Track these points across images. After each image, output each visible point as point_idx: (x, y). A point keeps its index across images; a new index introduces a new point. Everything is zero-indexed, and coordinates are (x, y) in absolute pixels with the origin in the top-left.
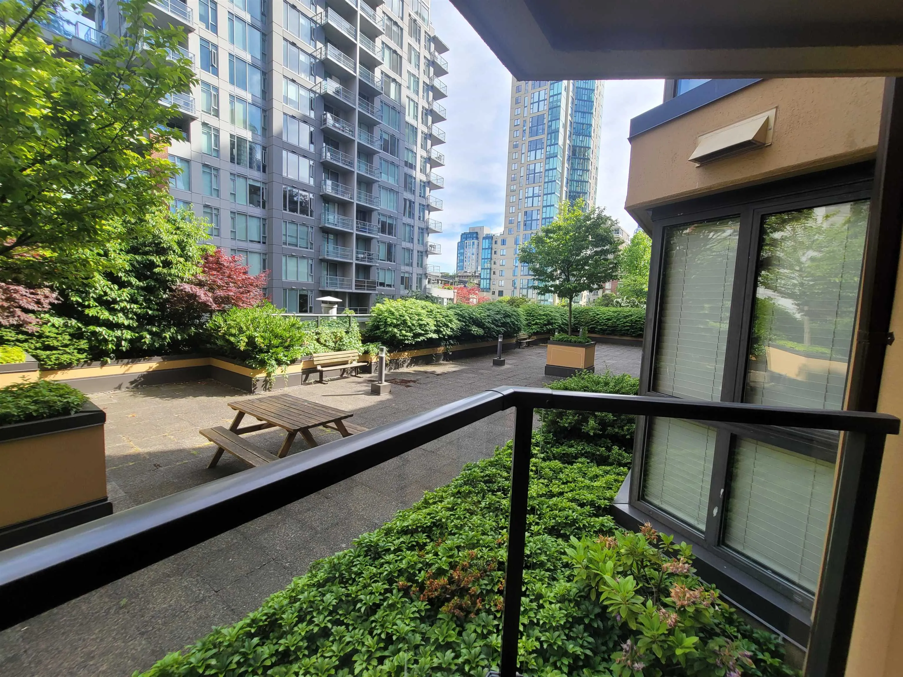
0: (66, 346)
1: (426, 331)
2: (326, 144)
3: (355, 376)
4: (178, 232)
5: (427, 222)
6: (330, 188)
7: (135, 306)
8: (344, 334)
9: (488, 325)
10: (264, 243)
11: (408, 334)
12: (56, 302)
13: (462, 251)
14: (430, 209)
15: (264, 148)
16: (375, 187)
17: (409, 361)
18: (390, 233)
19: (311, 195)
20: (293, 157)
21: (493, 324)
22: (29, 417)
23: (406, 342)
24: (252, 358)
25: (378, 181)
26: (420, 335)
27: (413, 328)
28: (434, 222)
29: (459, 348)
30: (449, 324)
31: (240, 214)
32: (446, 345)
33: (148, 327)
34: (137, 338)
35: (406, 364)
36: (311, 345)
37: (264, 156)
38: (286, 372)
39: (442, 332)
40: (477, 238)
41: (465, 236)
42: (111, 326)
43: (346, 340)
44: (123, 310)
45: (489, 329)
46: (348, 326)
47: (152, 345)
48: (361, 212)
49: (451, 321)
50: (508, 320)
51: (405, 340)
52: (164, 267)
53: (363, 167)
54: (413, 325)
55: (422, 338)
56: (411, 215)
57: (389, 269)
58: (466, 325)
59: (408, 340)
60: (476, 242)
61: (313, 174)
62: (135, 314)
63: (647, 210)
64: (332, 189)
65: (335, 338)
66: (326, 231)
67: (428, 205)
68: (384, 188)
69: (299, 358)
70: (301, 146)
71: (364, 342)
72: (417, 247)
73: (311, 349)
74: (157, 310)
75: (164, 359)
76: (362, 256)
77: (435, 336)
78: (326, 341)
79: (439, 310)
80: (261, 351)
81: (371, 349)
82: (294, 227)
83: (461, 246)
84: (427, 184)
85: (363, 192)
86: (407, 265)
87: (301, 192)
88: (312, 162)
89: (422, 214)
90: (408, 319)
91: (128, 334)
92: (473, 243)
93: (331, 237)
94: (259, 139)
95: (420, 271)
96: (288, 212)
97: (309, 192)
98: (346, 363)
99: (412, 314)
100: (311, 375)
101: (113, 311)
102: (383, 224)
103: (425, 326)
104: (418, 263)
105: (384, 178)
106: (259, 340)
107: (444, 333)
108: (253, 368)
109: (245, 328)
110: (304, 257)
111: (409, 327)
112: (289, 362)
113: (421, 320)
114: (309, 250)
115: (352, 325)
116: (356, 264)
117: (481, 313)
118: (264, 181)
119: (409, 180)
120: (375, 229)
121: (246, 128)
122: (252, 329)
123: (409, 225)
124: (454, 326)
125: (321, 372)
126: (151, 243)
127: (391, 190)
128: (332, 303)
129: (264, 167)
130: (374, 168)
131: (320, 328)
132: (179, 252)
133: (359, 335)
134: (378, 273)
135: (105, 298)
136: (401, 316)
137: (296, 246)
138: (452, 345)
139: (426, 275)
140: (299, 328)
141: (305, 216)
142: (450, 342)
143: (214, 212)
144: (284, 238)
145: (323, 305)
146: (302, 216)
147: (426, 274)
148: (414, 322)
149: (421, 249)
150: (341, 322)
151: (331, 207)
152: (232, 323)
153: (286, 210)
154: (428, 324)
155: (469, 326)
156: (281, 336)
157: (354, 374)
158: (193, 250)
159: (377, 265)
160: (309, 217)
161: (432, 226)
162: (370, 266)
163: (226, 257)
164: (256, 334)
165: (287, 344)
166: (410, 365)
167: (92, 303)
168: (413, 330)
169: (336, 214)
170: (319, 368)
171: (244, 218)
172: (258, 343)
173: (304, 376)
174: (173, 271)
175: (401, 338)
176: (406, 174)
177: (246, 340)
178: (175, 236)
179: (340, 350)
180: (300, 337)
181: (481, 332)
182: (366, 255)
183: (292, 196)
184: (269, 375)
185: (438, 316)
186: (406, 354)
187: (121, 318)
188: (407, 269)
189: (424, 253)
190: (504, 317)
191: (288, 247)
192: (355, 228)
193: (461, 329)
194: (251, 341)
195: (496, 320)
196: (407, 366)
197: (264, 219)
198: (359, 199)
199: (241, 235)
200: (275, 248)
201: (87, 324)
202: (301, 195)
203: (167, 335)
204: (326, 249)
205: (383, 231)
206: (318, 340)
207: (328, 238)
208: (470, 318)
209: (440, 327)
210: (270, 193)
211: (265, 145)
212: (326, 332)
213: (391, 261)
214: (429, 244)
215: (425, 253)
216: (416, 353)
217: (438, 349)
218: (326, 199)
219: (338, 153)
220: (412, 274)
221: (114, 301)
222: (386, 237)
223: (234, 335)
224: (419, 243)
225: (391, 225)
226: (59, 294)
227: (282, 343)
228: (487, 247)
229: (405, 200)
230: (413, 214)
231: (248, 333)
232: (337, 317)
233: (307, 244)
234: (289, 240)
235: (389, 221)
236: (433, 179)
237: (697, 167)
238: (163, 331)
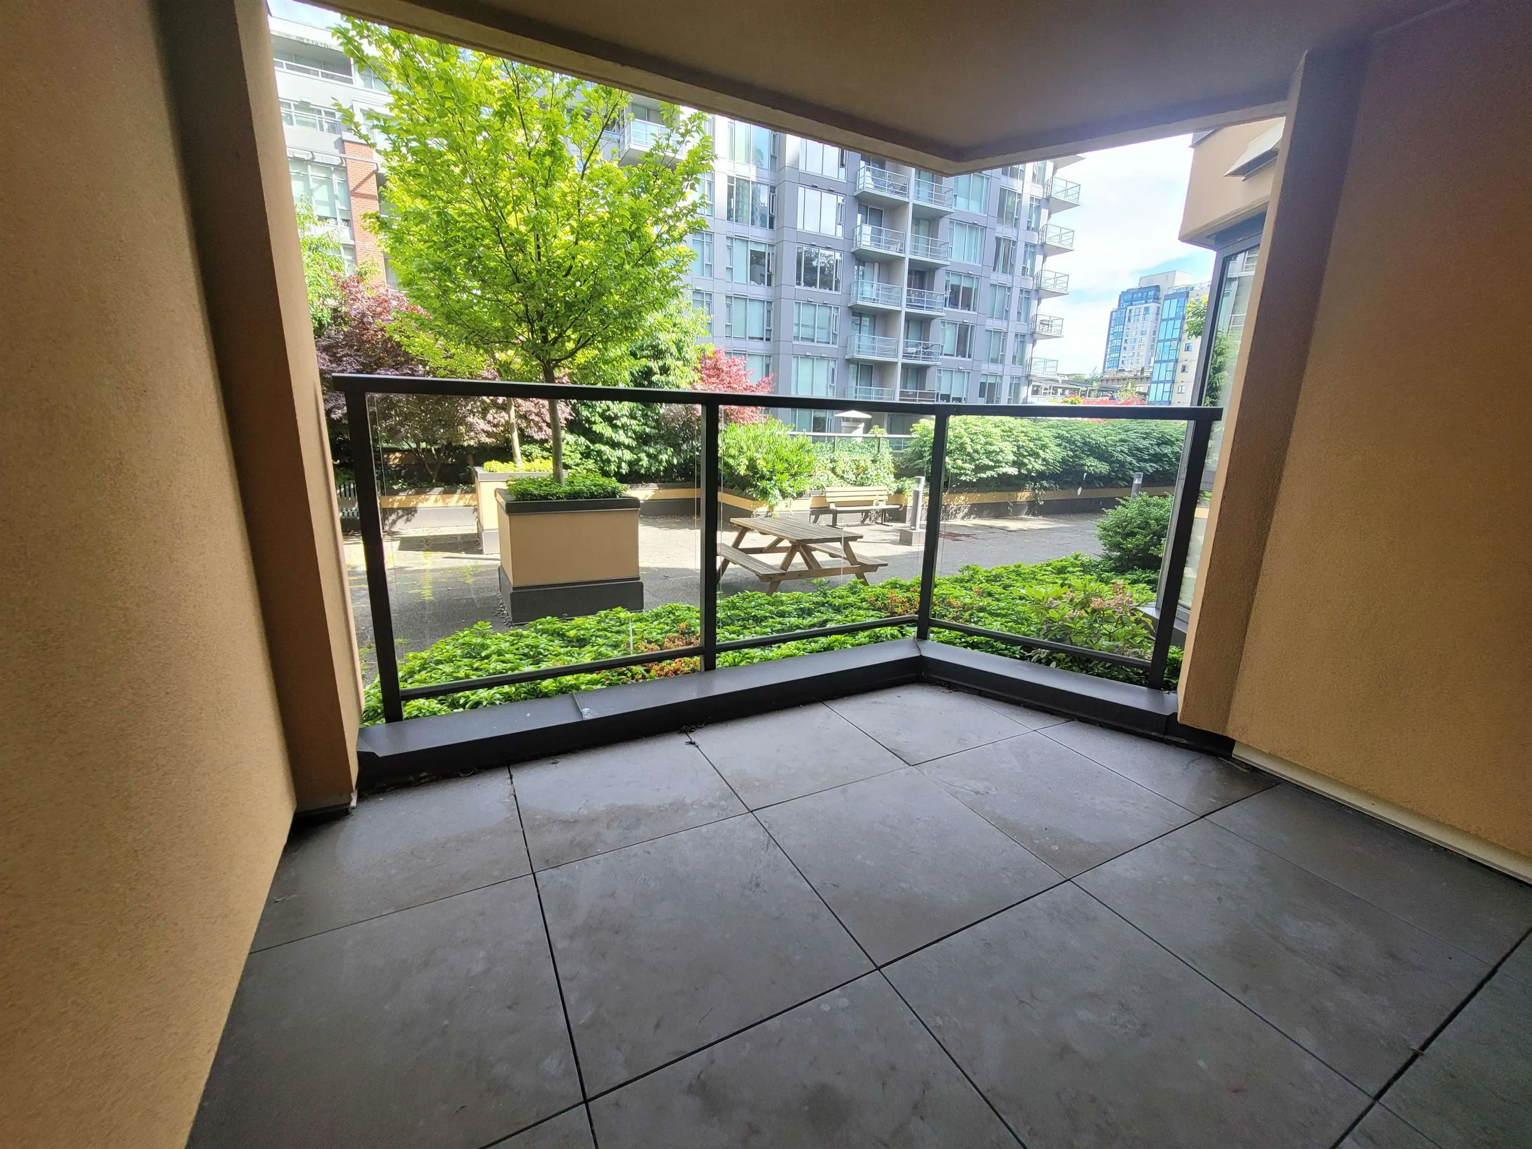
0: (577, 465)
1: (998, 461)
2: (868, 162)
3: (882, 524)
4: (675, 329)
5: (1039, 277)
6: (868, 238)
7: (634, 422)
8: (869, 463)
9: (1121, 457)
10: (768, 339)
11: (967, 466)
12: (570, 417)
13: (1119, 328)
14: (1045, 250)
15: (773, 189)
16: (944, 223)
17: (966, 510)
18: (967, 306)
19: (838, 256)
20: (813, 196)
21: (1133, 455)
22: (592, 495)
23: (963, 478)
24: (752, 486)
25: (950, 213)
26: (987, 468)
27: (976, 456)
28: (1052, 275)
29: (1057, 495)
30: (1041, 452)
31: (737, 298)
32: (1034, 489)
33: (646, 448)
34: (635, 460)
35: (961, 514)
36: (823, 476)
37: (772, 200)
38: (791, 509)
39: (1026, 465)
40: (1156, 299)
41: (1129, 298)
42: (615, 445)
43: (872, 471)
44: (624, 427)
45: (1122, 464)
46: (876, 452)
47: (648, 469)
48: (917, 272)
49: (1044, 447)
50: (1167, 450)
51: (961, 475)
52: (661, 374)
53: (925, 190)
54: (976, 451)
55: (989, 473)
56: (1008, 267)
57: (959, 371)
58: (1076, 456)
59: (966, 475)
60: (1153, 306)
61: (843, 219)
62: (634, 432)
63: (1208, 237)
64: (872, 239)
65: (857, 469)
66: (857, 312)
67: (1043, 245)
68: (961, 224)
69: (808, 491)
70: (826, 174)
71: (898, 477)
72: (1014, 326)
73: (823, 481)
74: (654, 428)
75: (659, 486)
76: (914, 350)
77: (1013, 471)
78: (843, 472)
79: (1024, 429)
80: (763, 477)
81: (906, 486)
82: (810, 310)
83: (1118, 319)
84: (1043, 202)
85: (923, 237)
86: (994, 361)
87: (822, 251)
88: (840, 199)
89: (1029, 262)
90: (968, 441)
91: (628, 456)
92: (1147, 309)
93: (866, 321)
94: (766, 175)
95: (1018, 371)
96: (802, 287)
97: (835, 250)
98: (870, 503)
99: (976, 434)
100: (822, 517)
101: (615, 427)
102: (955, 290)
103: (997, 453)
104: (1014, 357)
105: (961, 204)
106: (761, 464)
107: (1030, 467)
108: (754, 499)
109: (745, 448)
110: (822, 358)
111: (969, 454)
112: (795, 495)
113: (991, 444)
114: (831, 346)
115: (882, 450)
116: (903, 365)
117: (1109, 435)
118: (771, 242)
119: (1009, 201)
120: (940, 300)
121: (749, 162)
122: (753, 448)
123: (1003, 287)
124: (1049, 456)
125: (835, 513)
126: (648, 346)
127: (973, 226)
128: (857, 421)
129: (772, 219)
130: (944, 190)
131: (837, 453)
132: (677, 355)
133: (891, 465)
134: (940, 379)
135: (607, 413)
136: (956, 437)
137: (813, 340)
138: (1045, 489)
139: (1028, 379)
140: (808, 451)
141: (827, 291)
142: (1041, 485)
143: (706, 299)
144: (795, 329)
145: (844, 424)
146: (822, 290)
147: (1028, 376)
148: (979, 447)
149: (1023, 329)
150: (866, 446)
151: (868, 270)
152: (732, 442)
153: (799, 284)
154: (1002, 451)
155: (1082, 458)
156: (787, 460)
157: (880, 521)
158: (691, 353)
159: (939, 363)
160: (833, 292)
161: (1048, 284)
162: (927, 367)
163: (724, 361)
164: (758, 455)
165: (793, 471)
166: (967, 515)
167: (598, 419)
168: (975, 460)
169: (875, 282)
170: (832, 506)
171: (742, 303)
172: (759, 467)
173: (813, 517)
174: (671, 378)
175: (955, 471)
176: (1003, 191)
177: (747, 463)
178: (674, 335)
179: (862, 485)
180: (810, 463)
181: (1103, 468)
182: (920, 348)
183: (809, 261)
184: (771, 508)
185: (1022, 437)
186: (963, 498)
187: (621, 437)
188: (994, 368)
189: (1027, 338)
190: (1158, 445)
191: (800, 343)
192: (904, 303)
193: (1064, 461)
194: (752, 466)
195: (1139, 449)
196: (963, 518)
197: (770, 303)
198: (915, 251)
199: (738, 332)
200: (783, 347)
201: (593, 442)
202: (824, 255)
203: (664, 457)
204: (857, 342)
205: (953, 301)
206: (833, 470)
207: (860, 324)
208: (1085, 443)
209: (1025, 456)
210: (778, 259)
211: (773, 184)
212: (844, 459)
213: (964, 357)
214: (1040, 318)
215: (1029, 337)
216: (978, 498)
217: (1019, 494)
218: (861, 258)
219: (882, 175)
220: (1001, 377)
221: (616, 417)
222: (960, 314)
223: (733, 457)
224: (1019, 320)
225: (967, 291)
226: (572, 409)
227: (787, 469)
228: (1173, 315)
229: (998, 240)
230: (1012, 266)
231: (749, 454)
232: (864, 438)
233: (829, 336)
234: (803, 332)
235: (965, 283)
236: (1058, 191)
237: (1244, 180)
238: (660, 452)
